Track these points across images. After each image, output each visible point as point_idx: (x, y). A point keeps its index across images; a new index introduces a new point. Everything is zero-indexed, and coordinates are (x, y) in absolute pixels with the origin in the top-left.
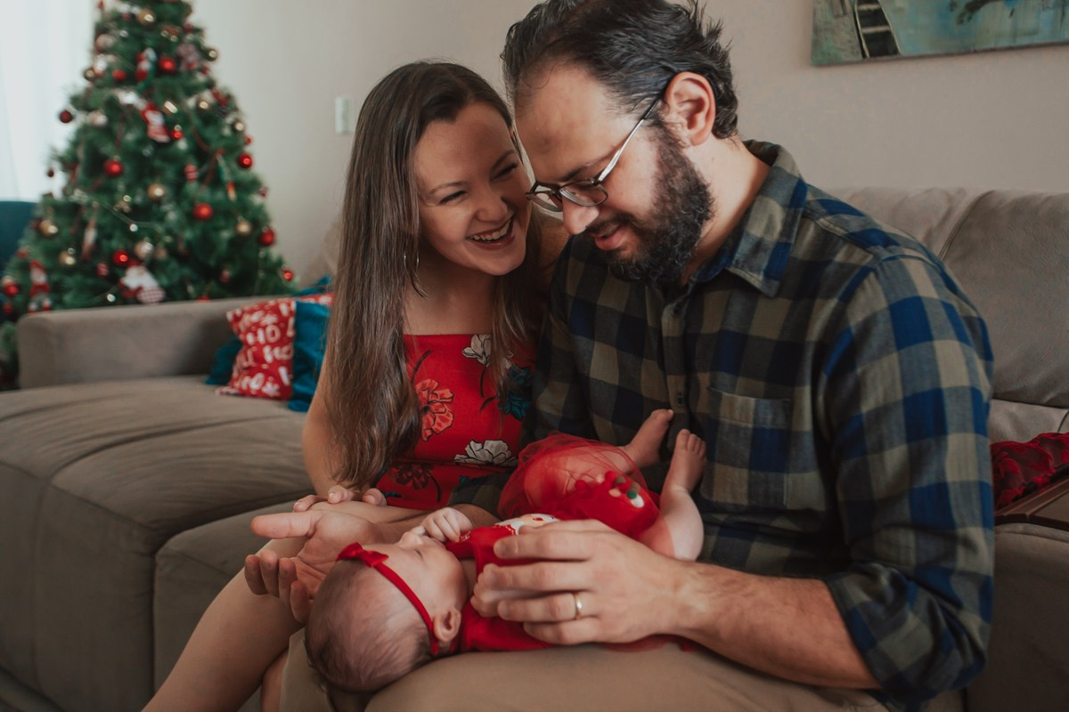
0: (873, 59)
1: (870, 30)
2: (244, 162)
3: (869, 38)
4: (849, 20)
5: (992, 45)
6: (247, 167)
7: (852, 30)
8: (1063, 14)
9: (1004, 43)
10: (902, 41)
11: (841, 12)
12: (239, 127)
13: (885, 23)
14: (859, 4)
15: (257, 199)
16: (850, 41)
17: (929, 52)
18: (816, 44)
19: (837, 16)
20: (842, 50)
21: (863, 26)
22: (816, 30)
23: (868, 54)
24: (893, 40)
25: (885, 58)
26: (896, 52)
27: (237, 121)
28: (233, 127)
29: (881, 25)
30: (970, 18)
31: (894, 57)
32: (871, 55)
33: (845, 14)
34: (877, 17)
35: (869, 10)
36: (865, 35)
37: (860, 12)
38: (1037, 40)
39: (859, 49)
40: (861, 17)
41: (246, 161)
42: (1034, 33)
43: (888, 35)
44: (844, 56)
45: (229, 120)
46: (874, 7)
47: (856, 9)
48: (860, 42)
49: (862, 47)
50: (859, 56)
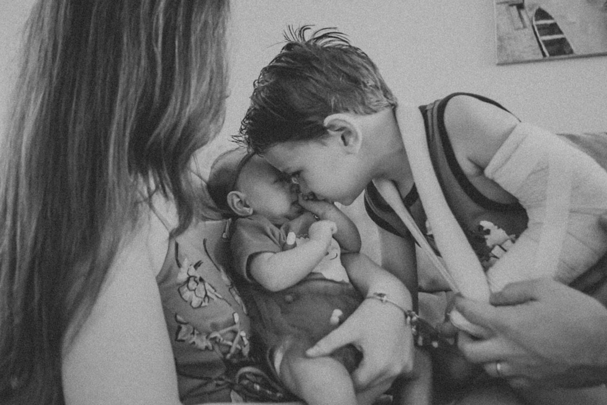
0: (552, 57)
1: (549, 38)
3: (548, 44)
4: (529, 31)
7: (532, 38)
10: (575, 44)
11: (521, 26)
13: (560, 32)
14: (537, 20)
16: (530, 46)
17: (601, 51)
18: (501, 48)
19: (518, 29)
20: (525, 52)
21: (541, 35)
22: (500, 39)
23: (547, 54)
24: (568, 45)
25: (563, 56)
26: (571, 52)
29: (557, 34)
31: (571, 55)
32: (551, 54)
33: (525, 27)
34: (554, 28)
35: (546, 24)
36: (544, 41)
37: (537, 25)
39: (540, 52)
40: (539, 29)
43: (563, 40)
44: (527, 57)
46: (549, 22)
47: (535, 23)
48: (540, 46)
49: (542, 49)
50: (541, 56)
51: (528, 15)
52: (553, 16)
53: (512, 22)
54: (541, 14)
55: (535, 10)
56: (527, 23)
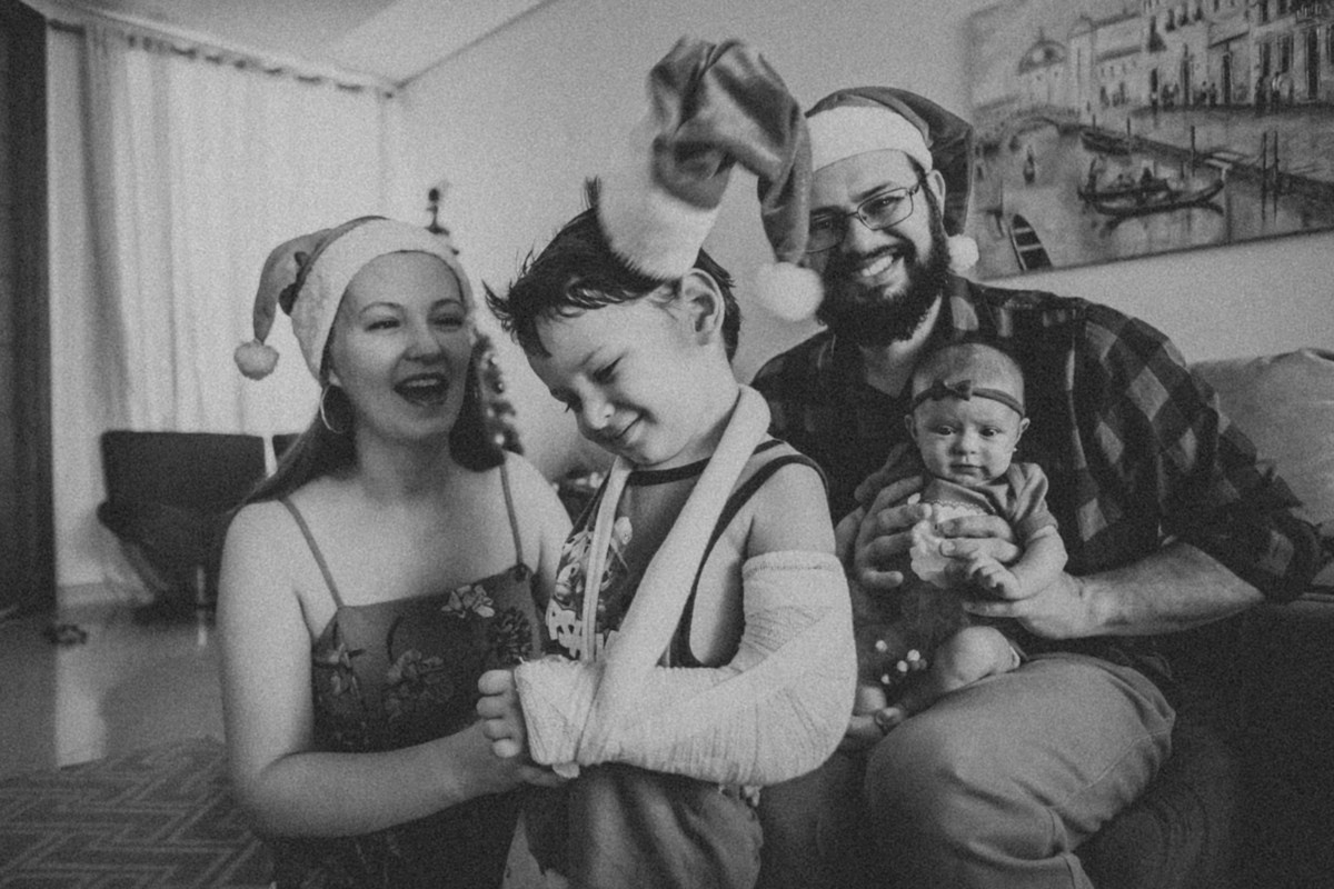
0: (1029, 271)
1: (1026, 248)
2: (496, 387)
3: (1024, 254)
5: (1131, 252)
6: (500, 391)
8: (1189, 225)
9: (1140, 250)
11: (999, 235)
12: (495, 361)
13: (1038, 242)
14: (1016, 228)
15: (507, 419)
17: (1080, 261)
19: (996, 239)
21: (1019, 246)
23: (1025, 267)
24: (1046, 255)
26: (1049, 264)
27: (492, 355)
28: (490, 363)
29: (1035, 244)
30: (1110, 234)
31: (1048, 269)
32: (1029, 268)
34: (1031, 238)
35: (1023, 233)
36: (1022, 253)
37: (1015, 235)
38: (1170, 247)
40: (1017, 239)
41: (500, 386)
42: (1167, 242)
43: (1041, 252)
44: (1007, 269)
45: (486, 355)
46: (1027, 230)
47: (1012, 232)
48: (1017, 257)
49: (1019, 261)
50: (1018, 269)
51: (1006, 224)
52: (1030, 222)
53: (991, 232)
54: (1019, 221)
55: (1012, 218)
56: (1005, 231)
